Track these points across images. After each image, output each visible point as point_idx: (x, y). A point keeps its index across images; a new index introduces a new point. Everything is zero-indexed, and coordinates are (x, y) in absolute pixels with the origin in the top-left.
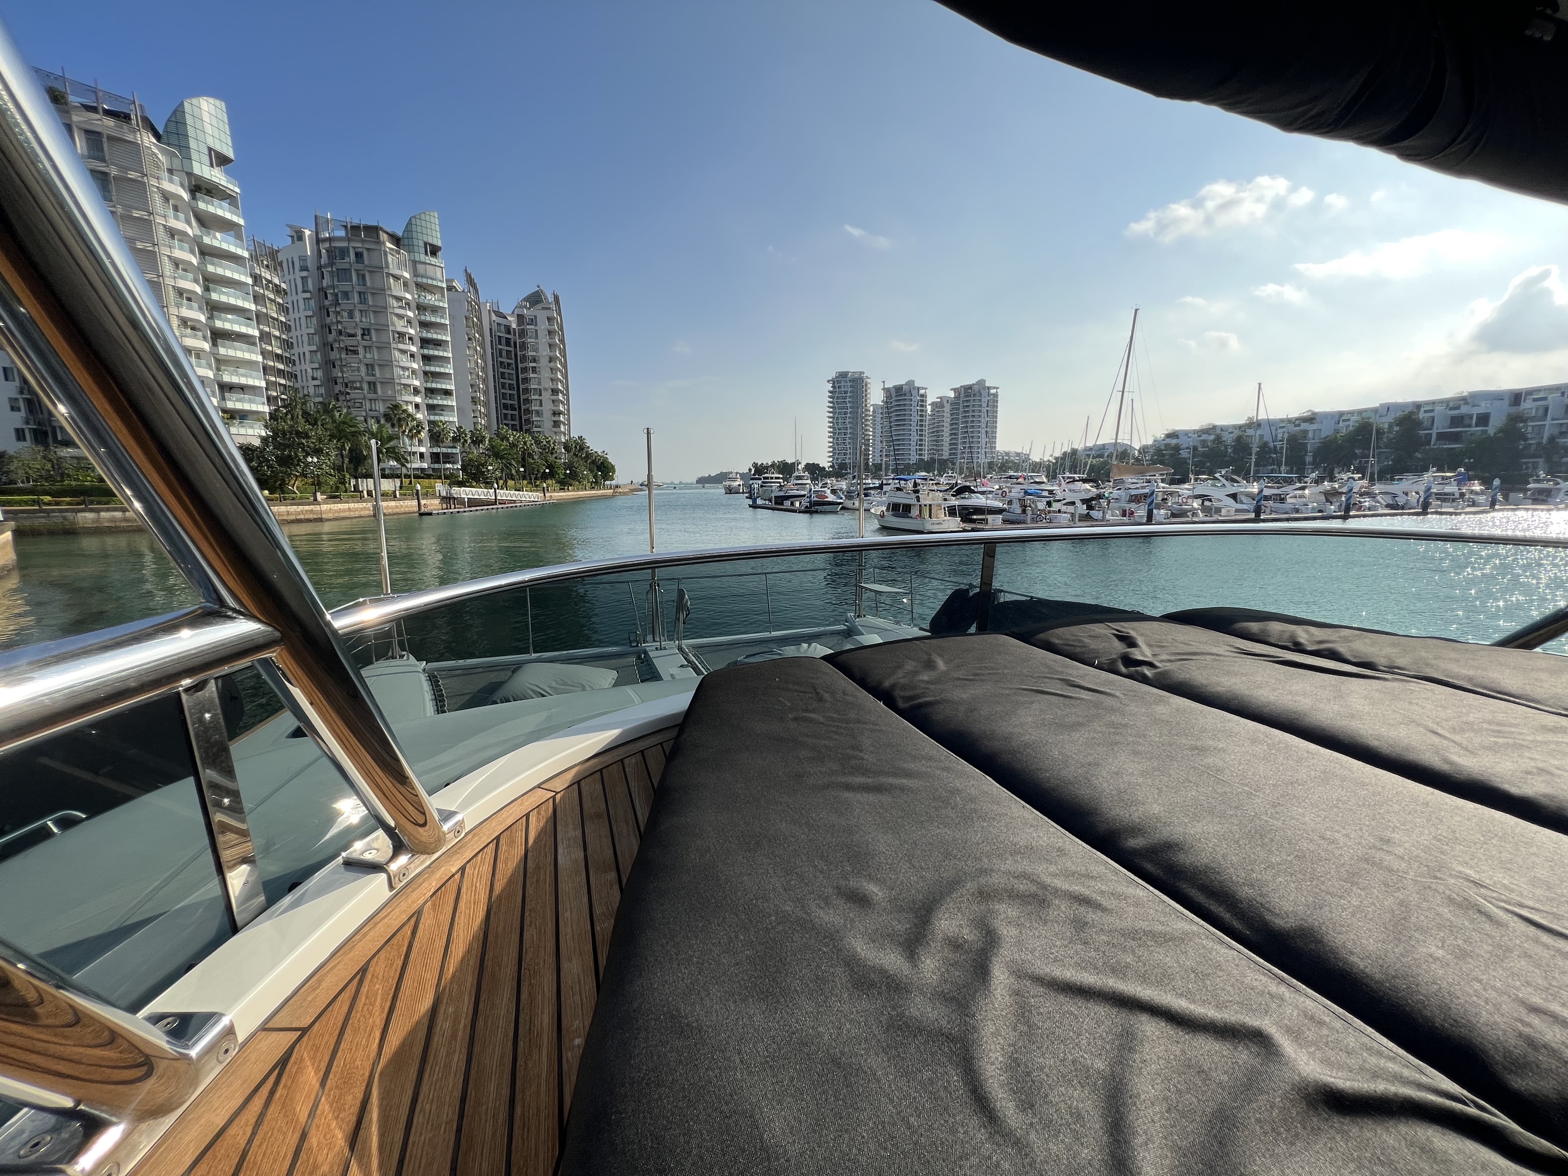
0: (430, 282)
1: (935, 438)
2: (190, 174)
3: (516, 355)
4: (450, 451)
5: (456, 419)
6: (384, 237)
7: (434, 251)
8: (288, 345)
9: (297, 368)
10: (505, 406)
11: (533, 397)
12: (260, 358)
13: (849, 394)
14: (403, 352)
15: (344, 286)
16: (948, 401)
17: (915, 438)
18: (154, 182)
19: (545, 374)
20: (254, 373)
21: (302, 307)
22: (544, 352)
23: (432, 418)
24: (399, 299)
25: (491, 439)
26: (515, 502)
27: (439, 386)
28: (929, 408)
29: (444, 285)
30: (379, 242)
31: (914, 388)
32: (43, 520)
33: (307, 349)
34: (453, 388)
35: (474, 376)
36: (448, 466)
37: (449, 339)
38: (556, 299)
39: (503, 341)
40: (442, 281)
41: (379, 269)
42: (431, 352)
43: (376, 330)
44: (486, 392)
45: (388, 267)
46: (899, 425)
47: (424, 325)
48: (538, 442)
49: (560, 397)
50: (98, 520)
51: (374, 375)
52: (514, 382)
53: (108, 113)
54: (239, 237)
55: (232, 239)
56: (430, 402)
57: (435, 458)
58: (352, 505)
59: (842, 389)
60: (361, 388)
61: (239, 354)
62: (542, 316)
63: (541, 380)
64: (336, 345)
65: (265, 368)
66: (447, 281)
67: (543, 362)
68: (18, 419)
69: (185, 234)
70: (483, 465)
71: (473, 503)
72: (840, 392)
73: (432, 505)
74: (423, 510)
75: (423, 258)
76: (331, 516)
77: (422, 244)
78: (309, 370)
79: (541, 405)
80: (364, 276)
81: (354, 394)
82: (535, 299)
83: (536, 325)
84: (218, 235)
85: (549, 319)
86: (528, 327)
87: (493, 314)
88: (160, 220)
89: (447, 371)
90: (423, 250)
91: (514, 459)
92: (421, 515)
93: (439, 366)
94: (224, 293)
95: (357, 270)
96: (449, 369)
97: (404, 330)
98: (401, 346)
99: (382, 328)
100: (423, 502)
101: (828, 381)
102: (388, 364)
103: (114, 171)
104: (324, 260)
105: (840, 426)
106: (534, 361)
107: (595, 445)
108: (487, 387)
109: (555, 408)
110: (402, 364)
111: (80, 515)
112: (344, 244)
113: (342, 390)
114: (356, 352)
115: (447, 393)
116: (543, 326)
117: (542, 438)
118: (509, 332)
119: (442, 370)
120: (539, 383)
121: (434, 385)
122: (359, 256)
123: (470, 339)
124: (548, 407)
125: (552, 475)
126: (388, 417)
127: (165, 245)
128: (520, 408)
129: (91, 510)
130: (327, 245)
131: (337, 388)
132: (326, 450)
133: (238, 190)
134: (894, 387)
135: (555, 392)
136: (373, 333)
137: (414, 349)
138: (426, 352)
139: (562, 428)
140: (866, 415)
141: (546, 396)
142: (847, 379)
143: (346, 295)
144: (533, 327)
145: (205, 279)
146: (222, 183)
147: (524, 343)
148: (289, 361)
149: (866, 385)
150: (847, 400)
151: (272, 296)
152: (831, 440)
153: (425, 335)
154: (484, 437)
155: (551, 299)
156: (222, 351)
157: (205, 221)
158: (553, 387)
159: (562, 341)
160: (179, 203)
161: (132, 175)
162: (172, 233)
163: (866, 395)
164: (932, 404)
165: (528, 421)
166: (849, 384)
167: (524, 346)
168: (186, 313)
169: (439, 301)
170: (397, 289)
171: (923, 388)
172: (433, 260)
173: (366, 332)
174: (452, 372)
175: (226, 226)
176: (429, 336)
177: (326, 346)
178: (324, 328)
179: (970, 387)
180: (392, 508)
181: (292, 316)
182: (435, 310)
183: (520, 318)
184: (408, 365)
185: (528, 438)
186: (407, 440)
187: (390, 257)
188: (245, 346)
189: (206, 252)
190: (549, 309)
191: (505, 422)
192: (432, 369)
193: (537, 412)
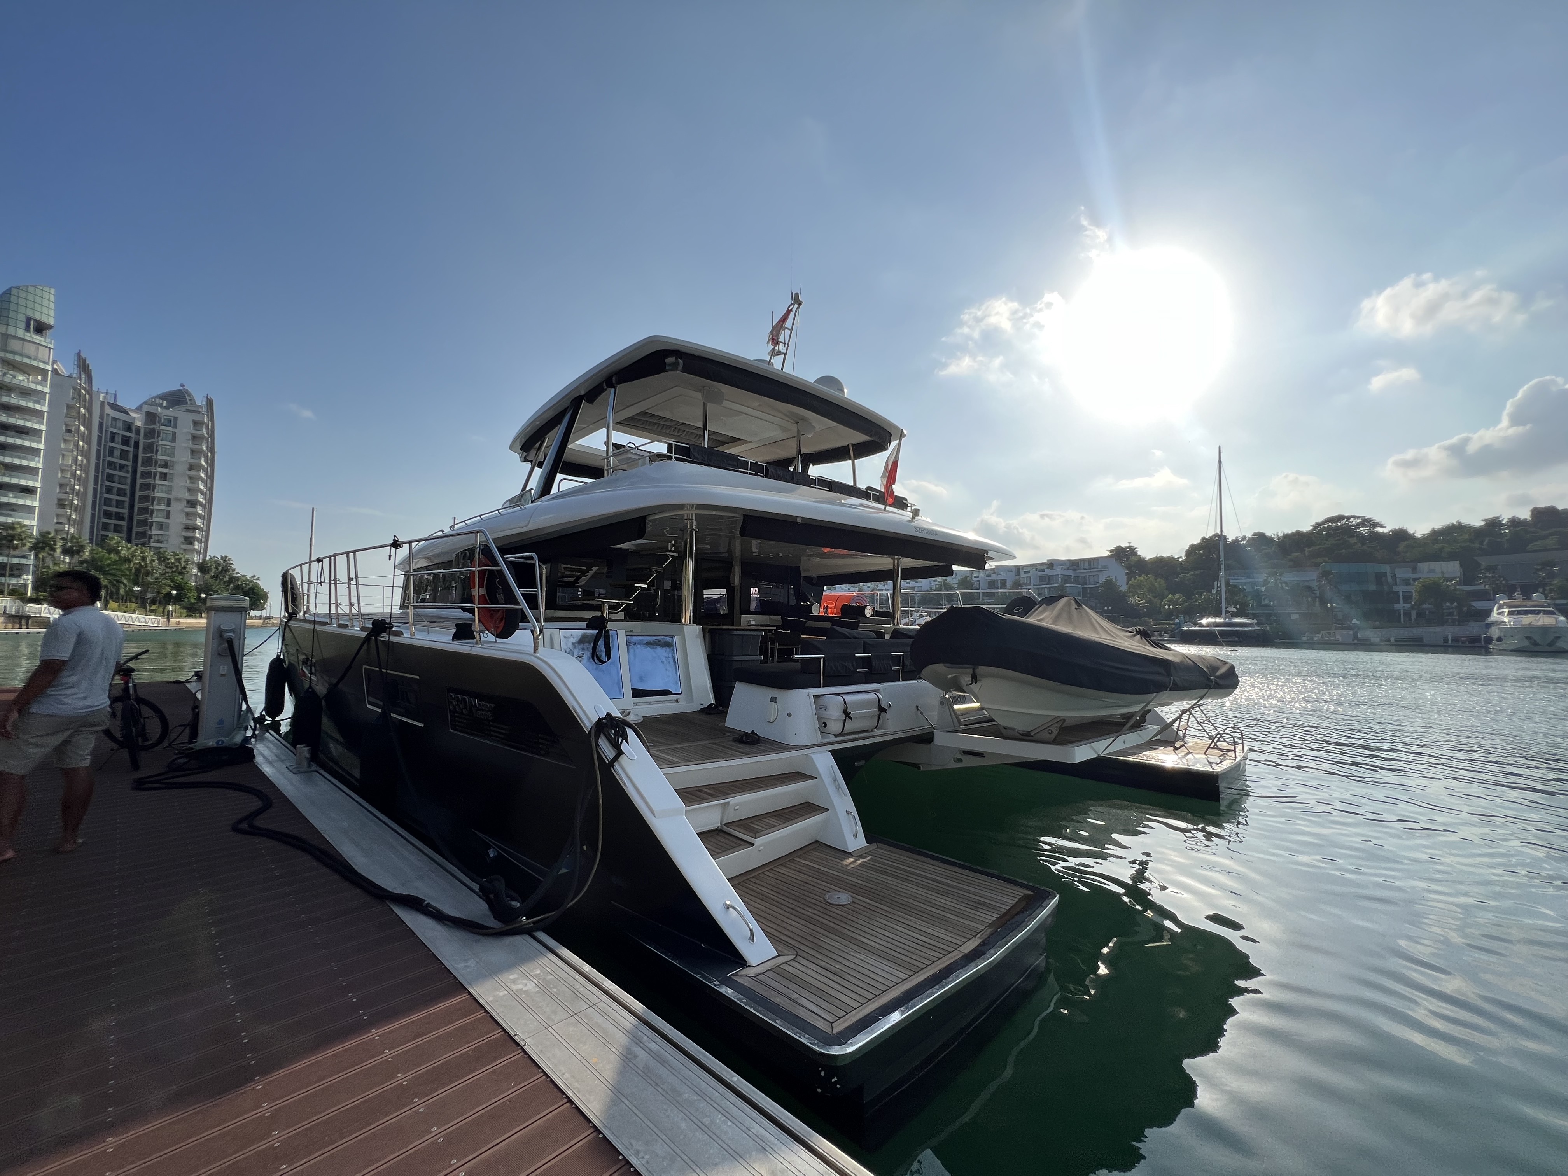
0: (26, 360)
3: (136, 457)
5: (35, 524)
7: (40, 328)
10: (108, 515)
11: (156, 508)
19: (179, 483)
22: (182, 457)
25: (92, 551)
27: (15, 481)
29: (49, 368)
34: (38, 486)
35: (69, 475)
36: (14, 579)
37: (43, 428)
38: (210, 403)
39: (119, 439)
40: (46, 363)
42: (13, 441)
44: (82, 495)
47: (9, 408)
48: (162, 559)
49: (200, 510)
52: (128, 487)
62: (183, 417)
63: (171, 488)
66: (55, 363)
67: (179, 470)
75: (21, 333)
77: (22, 318)
79: (167, 517)
82: (178, 398)
83: (175, 426)
85: (195, 423)
86: (162, 428)
87: (108, 406)
89: (34, 465)
90: (23, 325)
91: (125, 576)
93: (19, 458)
96: (38, 463)
106: (166, 465)
108: (84, 490)
109: (189, 522)
115: (28, 491)
116: (185, 429)
117: (167, 554)
118: (129, 430)
119: (26, 463)
120: (169, 492)
121: (11, 480)
123: (70, 432)
124: (178, 519)
125: (177, 600)
128: (131, 518)
135: (193, 504)
139: (197, 546)
141: (177, 508)
144: (169, 428)
147: (151, 444)
153: (10, 420)
155: (200, 402)
158: (189, 498)
159: (211, 449)
165: (148, 534)
167: (150, 448)
169: (36, 383)
172: (37, 338)
174: (40, 466)
176: (16, 421)
182: (28, 393)
183: (151, 417)
185: (148, 554)
190: (199, 412)
192: (11, 460)
193: (161, 526)
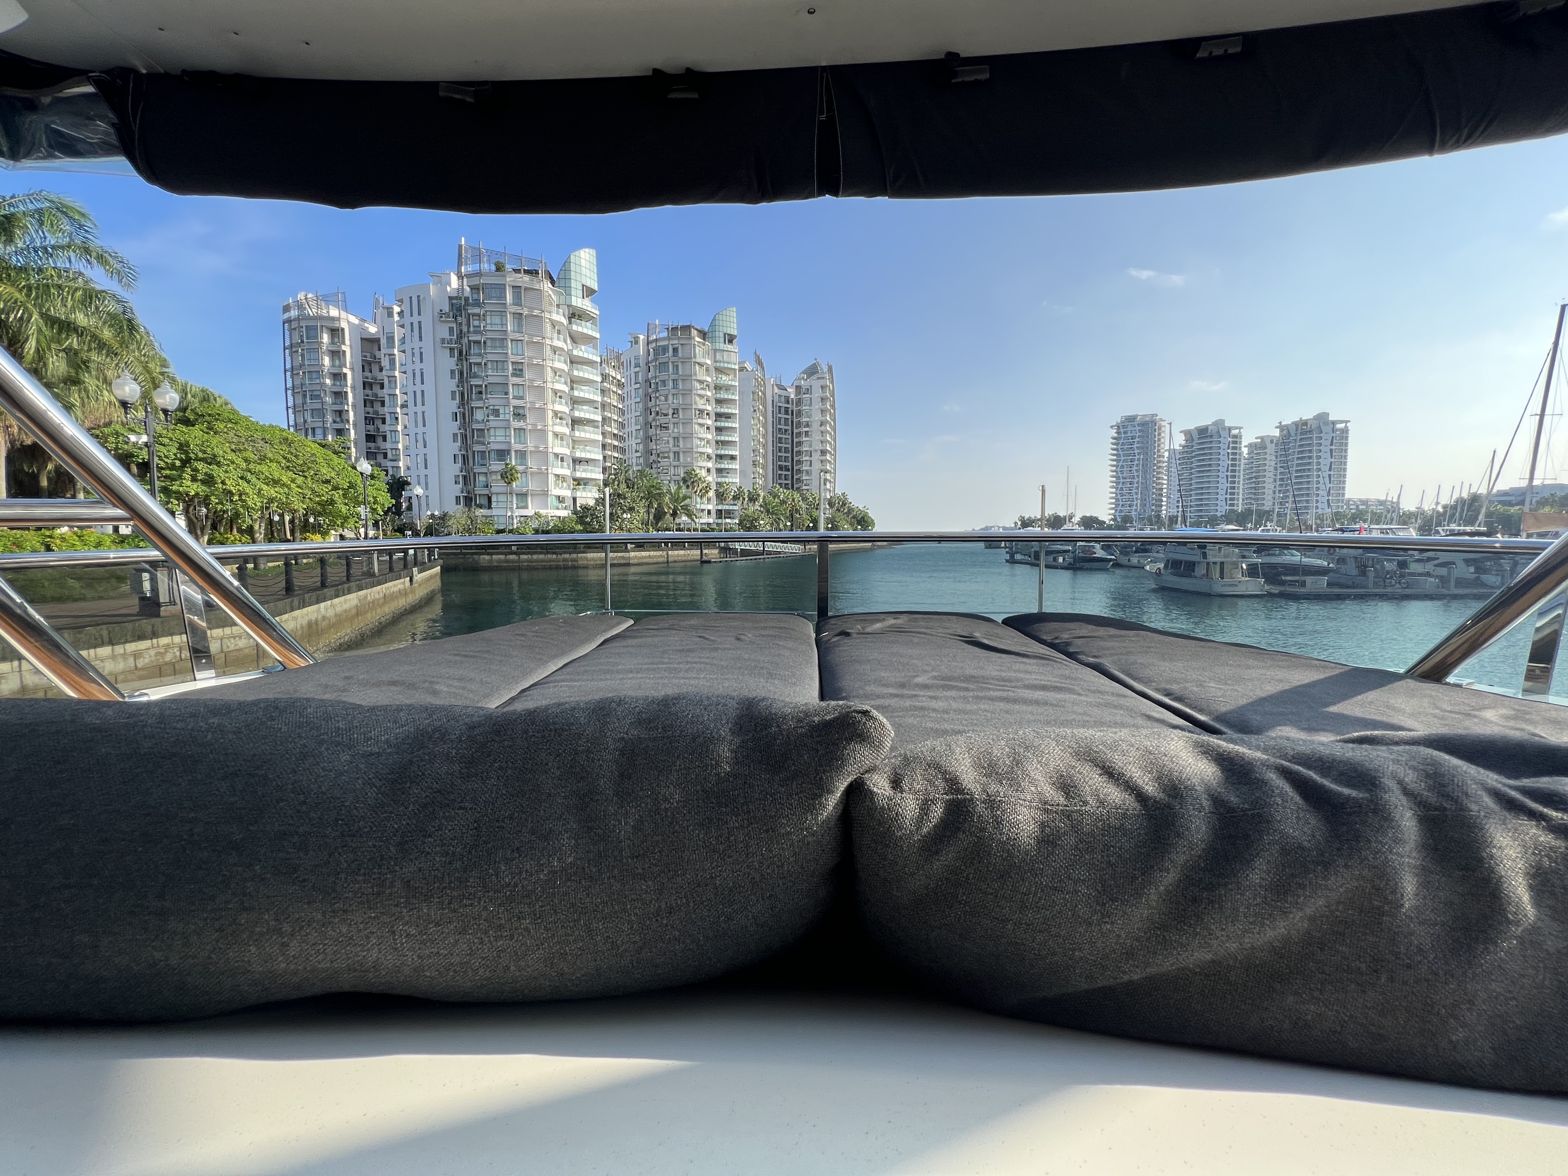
0: (726, 365)
1: (1253, 485)
2: (569, 306)
3: (792, 422)
4: (731, 508)
5: (738, 481)
6: (694, 333)
7: (731, 339)
8: (622, 426)
9: (626, 444)
10: (781, 468)
11: (804, 459)
12: (600, 438)
13: (1137, 440)
14: (702, 425)
15: (663, 376)
16: (1272, 442)
17: (1224, 485)
18: (547, 315)
19: (816, 437)
20: (596, 450)
21: (633, 395)
22: (817, 417)
23: (719, 480)
24: (701, 382)
25: (764, 497)
26: (780, 553)
27: (727, 453)
28: (1245, 451)
29: (737, 367)
30: (691, 338)
31: (1224, 429)
32: (461, 560)
33: (634, 428)
34: (737, 453)
35: (756, 443)
36: (728, 521)
37: (737, 412)
38: (830, 369)
39: (783, 410)
40: (735, 364)
41: (688, 360)
42: (723, 424)
43: (683, 409)
44: (766, 458)
45: (695, 357)
46: (1203, 471)
47: (719, 402)
48: (805, 499)
49: (828, 457)
50: (491, 561)
51: (678, 446)
52: (789, 446)
53: (527, 272)
54: (595, 347)
55: (590, 350)
56: (719, 466)
57: (719, 513)
58: (652, 553)
59: (1129, 434)
60: (668, 457)
61: (588, 436)
62: (816, 384)
63: (811, 443)
64: (654, 424)
65: (604, 446)
66: (739, 363)
67: (815, 426)
68: (457, 490)
69: (562, 349)
70: (756, 520)
71: (744, 553)
72: (1126, 438)
73: (712, 554)
74: (705, 558)
75: (722, 346)
76: (636, 561)
77: (722, 335)
78: (634, 445)
79: (811, 466)
80: (677, 366)
81: (664, 462)
82: (812, 371)
83: (811, 393)
84: (583, 347)
85: (822, 387)
86: (804, 396)
87: (775, 387)
88: (548, 342)
89: (734, 439)
90: (722, 340)
91: (782, 514)
92: (703, 562)
93: (728, 436)
94: (582, 390)
95: (673, 362)
96: (736, 438)
97: (703, 407)
98: (700, 421)
99: (687, 407)
100: (705, 551)
101: (1112, 427)
102: (689, 436)
103: (525, 312)
104: (651, 358)
105: (1124, 475)
106: (807, 425)
107: (857, 502)
108: (766, 452)
109: (823, 468)
110: (700, 436)
111: (482, 557)
112: (665, 343)
113: (655, 459)
114: (667, 428)
115: (733, 458)
116: (817, 393)
117: (808, 495)
118: (788, 402)
119: (730, 439)
120: (811, 446)
121: (723, 452)
122: (675, 350)
123: (755, 411)
124: (816, 467)
126: (685, 480)
127: (549, 359)
128: (793, 468)
129: (488, 554)
130: (654, 345)
131: (653, 457)
132: (637, 508)
133: (598, 313)
134: (1196, 429)
135: (823, 452)
136: (680, 411)
137: (709, 422)
138: (719, 424)
139: (828, 486)
140: (1159, 462)
141: (816, 456)
142: (1135, 423)
143: (664, 382)
144: (808, 396)
145: (572, 381)
146: (589, 309)
147: (799, 410)
148: (621, 439)
149: (1160, 429)
150: (1135, 446)
151: (615, 389)
152: (1114, 490)
153: (719, 410)
154: (759, 495)
155: (825, 369)
156: (577, 434)
157: (575, 338)
158: (822, 448)
159: (833, 406)
160: (562, 328)
161: (536, 312)
162: (555, 350)
163: (1159, 440)
164: (1250, 446)
165: (799, 480)
166: (1137, 428)
167: (799, 413)
168: (558, 407)
169: (732, 380)
170: (701, 374)
171: (1236, 428)
172: (729, 347)
173: (675, 412)
174: (737, 440)
175: (588, 340)
176: (722, 410)
177: (648, 425)
178: (648, 411)
179: (1305, 423)
180: (681, 556)
181: (626, 403)
182: (728, 388)
183: (798, 388)
184: (704, 436)
185: (797, 496)
186: (699, 500)
187: (697, 348)
188: (592, 429)
189: (574, 361)
190: (823, 378)
191: (779, 481)
192: (723, 438)
193: (807, 472)
